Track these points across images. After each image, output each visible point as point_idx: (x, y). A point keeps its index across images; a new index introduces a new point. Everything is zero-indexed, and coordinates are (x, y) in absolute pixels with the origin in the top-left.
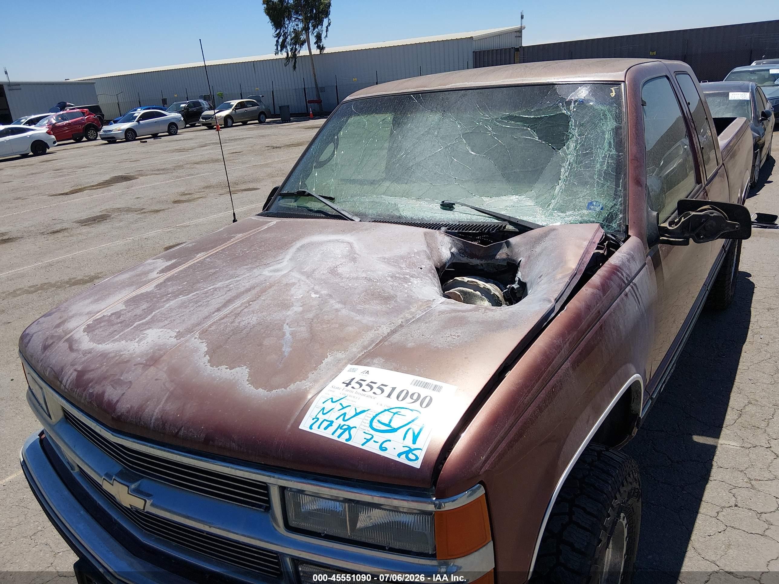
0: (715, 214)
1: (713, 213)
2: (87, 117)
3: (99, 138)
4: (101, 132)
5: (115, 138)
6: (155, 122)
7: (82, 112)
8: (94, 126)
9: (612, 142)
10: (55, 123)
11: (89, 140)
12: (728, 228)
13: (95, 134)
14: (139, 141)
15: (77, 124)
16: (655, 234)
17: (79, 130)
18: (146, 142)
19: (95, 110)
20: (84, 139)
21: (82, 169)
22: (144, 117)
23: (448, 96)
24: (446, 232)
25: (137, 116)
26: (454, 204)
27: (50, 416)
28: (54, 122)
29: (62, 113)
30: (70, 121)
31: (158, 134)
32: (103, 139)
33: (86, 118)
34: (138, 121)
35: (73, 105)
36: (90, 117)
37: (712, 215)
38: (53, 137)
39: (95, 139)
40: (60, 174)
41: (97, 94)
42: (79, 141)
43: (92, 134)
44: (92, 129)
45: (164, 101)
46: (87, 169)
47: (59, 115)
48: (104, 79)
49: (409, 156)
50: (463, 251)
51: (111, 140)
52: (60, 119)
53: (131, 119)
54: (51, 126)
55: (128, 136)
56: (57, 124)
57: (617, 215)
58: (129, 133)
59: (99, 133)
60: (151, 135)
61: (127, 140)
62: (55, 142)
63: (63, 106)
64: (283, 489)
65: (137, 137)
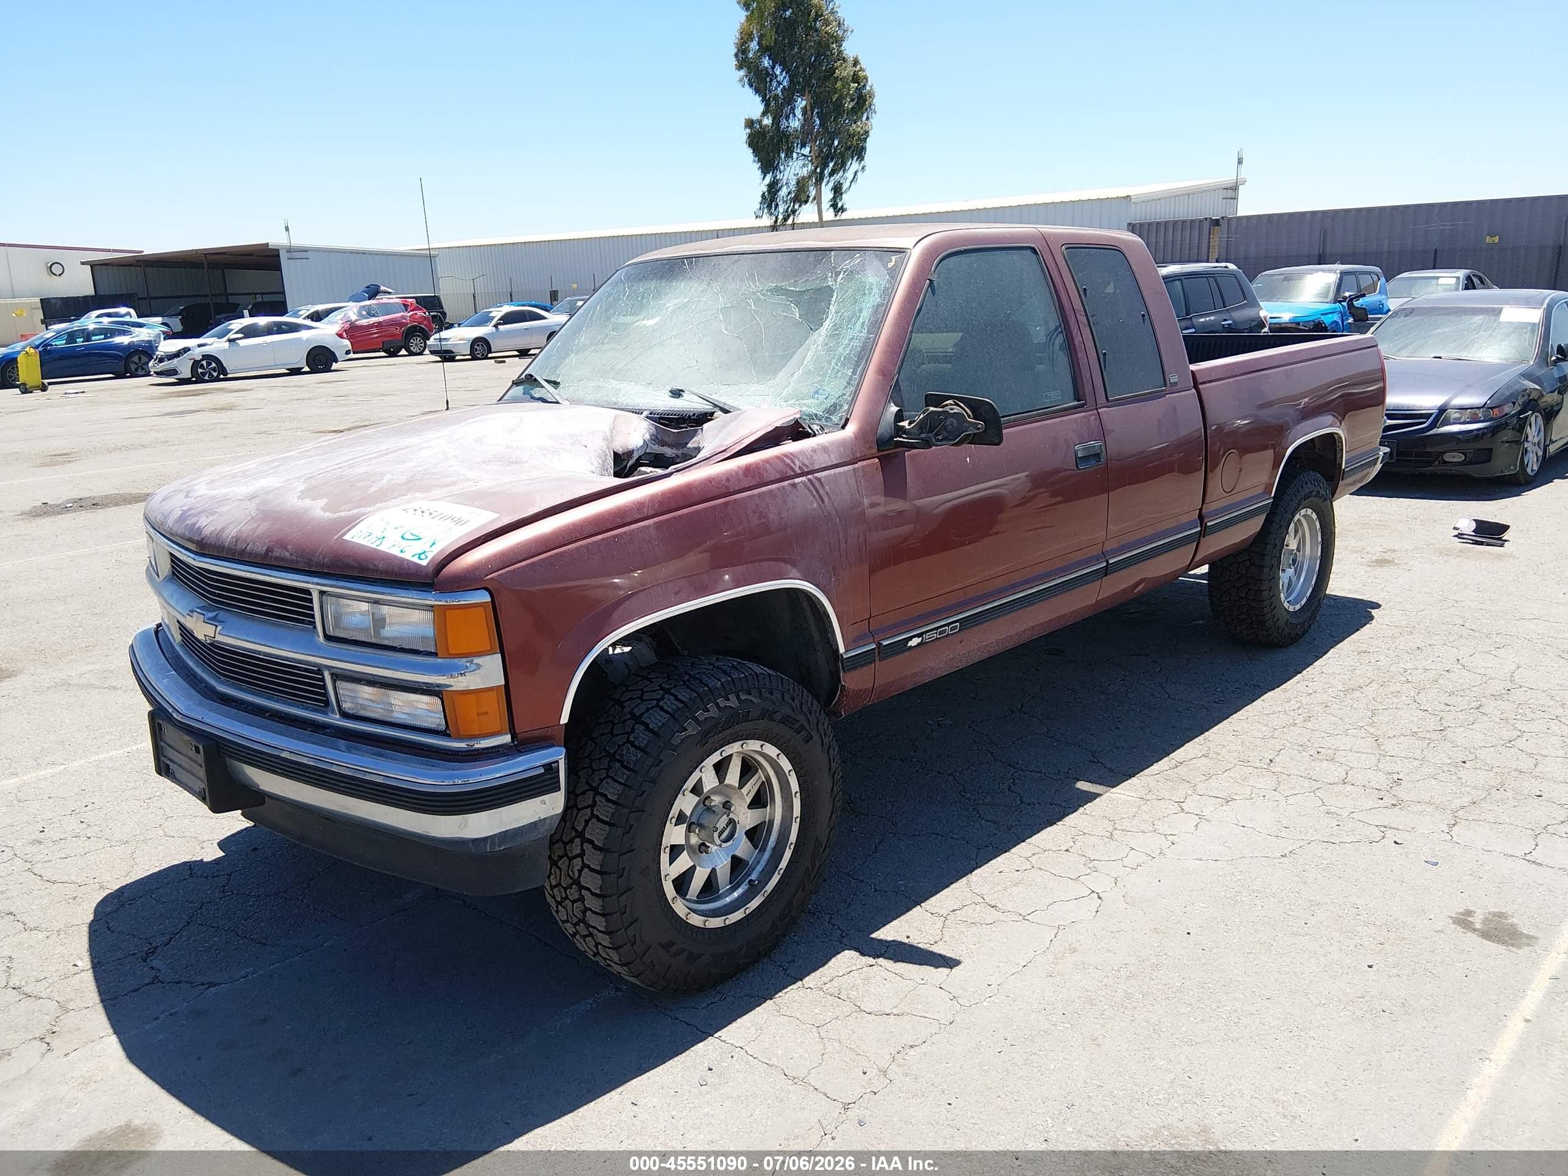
0: (955, 411)
1: (953, 409)
2: (411, 313)
3: (427, 352)
4: (431, 341)
5: (453, 353)
6: (526, 329)
7: (404, 304)
8: (422, 330)
9: (866, 322)
10: (356, 321)
11: (411, 354)
12: (971, 428)
13: (423, 345)
14: (493, 361)
15: (392, 325)
16: (888, 433)
17: (393, 336)
18: (504, 362)
19: (432, 303)
20: (403, 352)
21: (381, 398)
22: (508, 319)
23: (721, 262)
24: (647, 417)
25: (493, 318)
26: (683, 391)
27: (158, 575)
28: (354, 318)
29: (368, 303)
30: (381, 319)
31: (529, 350)
32: (433, 352)
33: (409, 314)
34: (496, 326)
35: (390, 290)
36: (416, 314)
37: (952, 412)
38: (347, 342)
39: (421, 354)
40: (343, 402)
41: (439, 276)
42: (393, 353)
43: (416, 344)
44: (417, 336)
45: (554, 296)
46: (390, 397)
47: (364, 307)
48: (454, 249)
49: (655, 334)
50: (656, 439)
51: (447, 356)
52: (364, 313)
53: (485, 320)
54: (347, 326)
55: (476, 350)
56: (357, 323)
57: (841, 406)
58: (478, 345)
59: (428, 343)
60: (517, 351)
61: (474, 358)
62: (348, 352)
63: (373, 292)
64: (322, 593)
65: (491, 352)
